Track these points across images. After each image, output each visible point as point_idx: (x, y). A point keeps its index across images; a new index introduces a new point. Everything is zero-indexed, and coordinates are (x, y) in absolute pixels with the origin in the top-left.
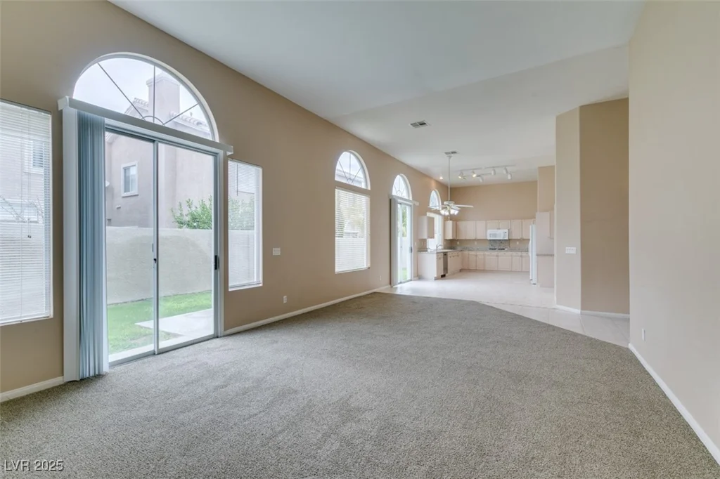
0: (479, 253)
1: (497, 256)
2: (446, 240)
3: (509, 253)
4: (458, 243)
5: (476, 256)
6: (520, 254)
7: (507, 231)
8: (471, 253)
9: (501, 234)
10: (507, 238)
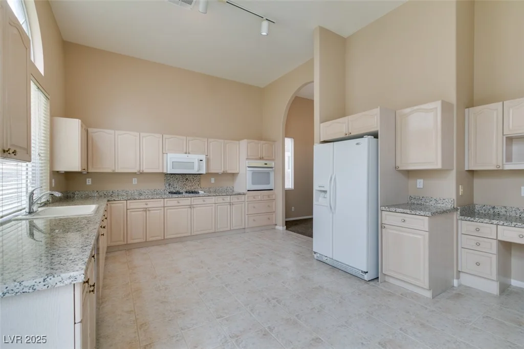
0: (152, 204)
1: (191, 206)
2: (55, 174)
3: (212, 200)
4: (89, 181)
5: (146, 210)
6: (228, 199)
7: (203, 157)
8: (133, 204)
9: (194, 162)
10: (203, 171)
